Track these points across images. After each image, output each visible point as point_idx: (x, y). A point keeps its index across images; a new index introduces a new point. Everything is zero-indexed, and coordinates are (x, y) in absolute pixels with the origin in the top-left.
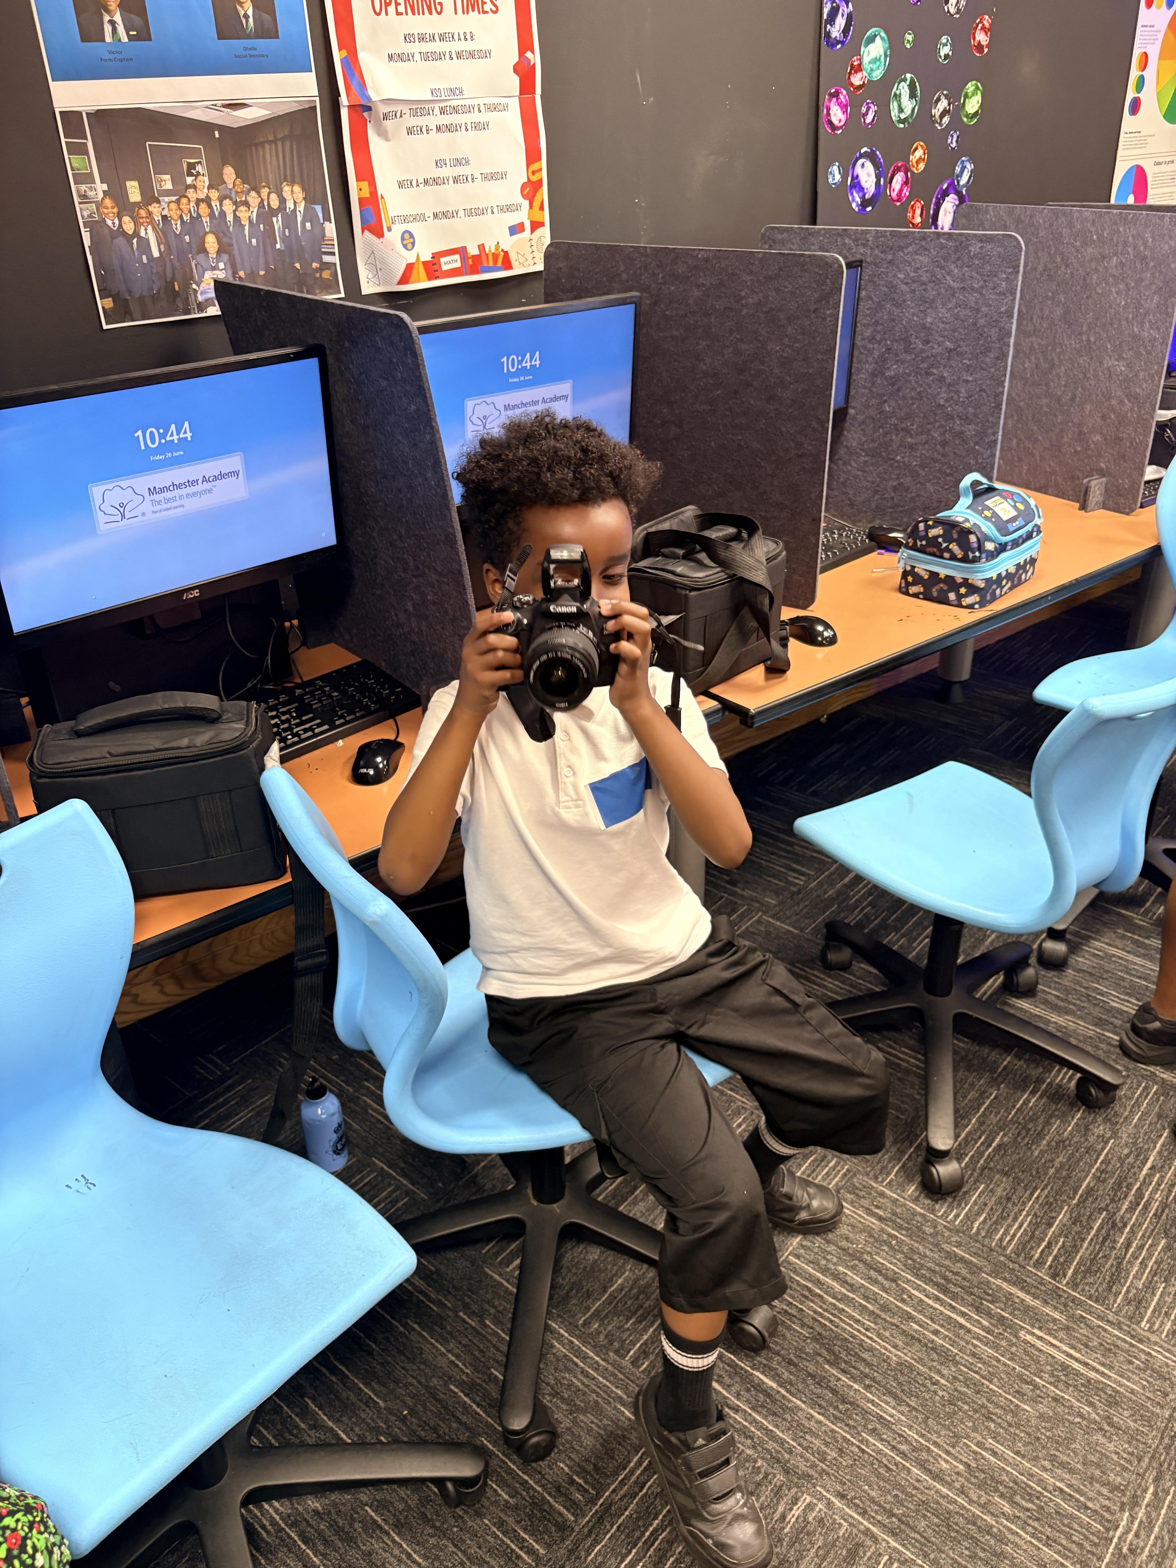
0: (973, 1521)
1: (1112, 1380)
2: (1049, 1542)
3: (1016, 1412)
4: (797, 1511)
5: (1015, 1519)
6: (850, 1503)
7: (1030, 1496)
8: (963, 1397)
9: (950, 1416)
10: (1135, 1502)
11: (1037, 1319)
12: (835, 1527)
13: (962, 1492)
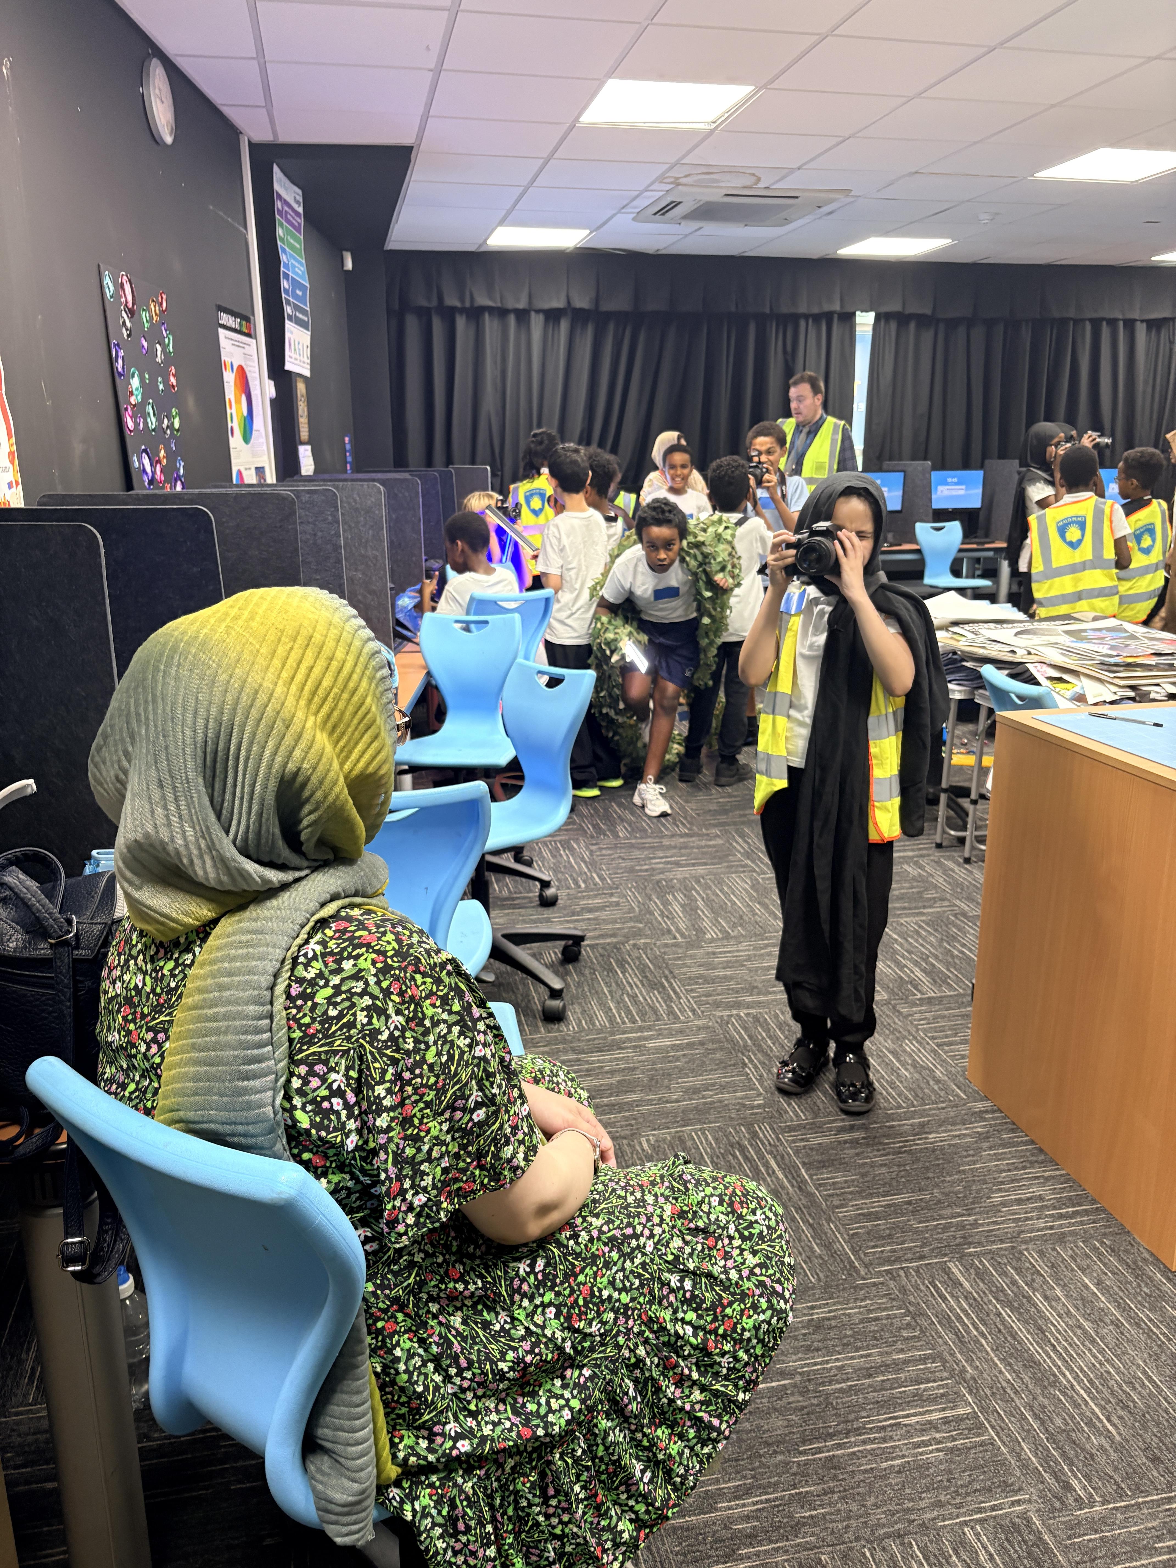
0: (705, 1103)
1: (694, 1039)
2: (735, 1092)
3: (677, 1067)
4: (645, 1145)
5: (717, 1094)
6: (659, 1129)
7: (713, 1085)
8: (653, 1075)
9: (657, 1082)
10: (745, 1065)
11: (646, 1039)
12: (664, 1140)
13: (691, 1099)
